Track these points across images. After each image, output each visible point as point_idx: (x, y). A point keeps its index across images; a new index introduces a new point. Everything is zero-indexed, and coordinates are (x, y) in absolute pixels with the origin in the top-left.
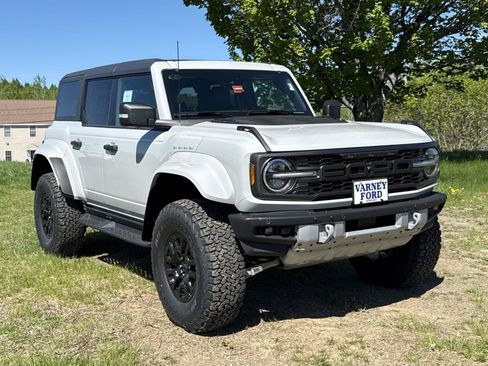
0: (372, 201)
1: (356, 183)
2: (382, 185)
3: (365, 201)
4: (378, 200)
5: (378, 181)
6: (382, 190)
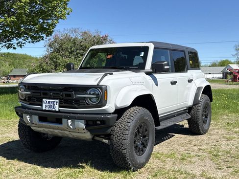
0: (50, 109)
1: (44, 100)
2: (55, 103)
3: (47, 109)
4: (54, 110)
5: (54, 101)
6: (56, 105)
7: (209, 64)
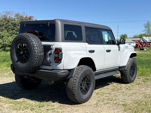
7: (132, 37)
